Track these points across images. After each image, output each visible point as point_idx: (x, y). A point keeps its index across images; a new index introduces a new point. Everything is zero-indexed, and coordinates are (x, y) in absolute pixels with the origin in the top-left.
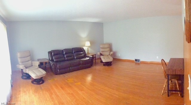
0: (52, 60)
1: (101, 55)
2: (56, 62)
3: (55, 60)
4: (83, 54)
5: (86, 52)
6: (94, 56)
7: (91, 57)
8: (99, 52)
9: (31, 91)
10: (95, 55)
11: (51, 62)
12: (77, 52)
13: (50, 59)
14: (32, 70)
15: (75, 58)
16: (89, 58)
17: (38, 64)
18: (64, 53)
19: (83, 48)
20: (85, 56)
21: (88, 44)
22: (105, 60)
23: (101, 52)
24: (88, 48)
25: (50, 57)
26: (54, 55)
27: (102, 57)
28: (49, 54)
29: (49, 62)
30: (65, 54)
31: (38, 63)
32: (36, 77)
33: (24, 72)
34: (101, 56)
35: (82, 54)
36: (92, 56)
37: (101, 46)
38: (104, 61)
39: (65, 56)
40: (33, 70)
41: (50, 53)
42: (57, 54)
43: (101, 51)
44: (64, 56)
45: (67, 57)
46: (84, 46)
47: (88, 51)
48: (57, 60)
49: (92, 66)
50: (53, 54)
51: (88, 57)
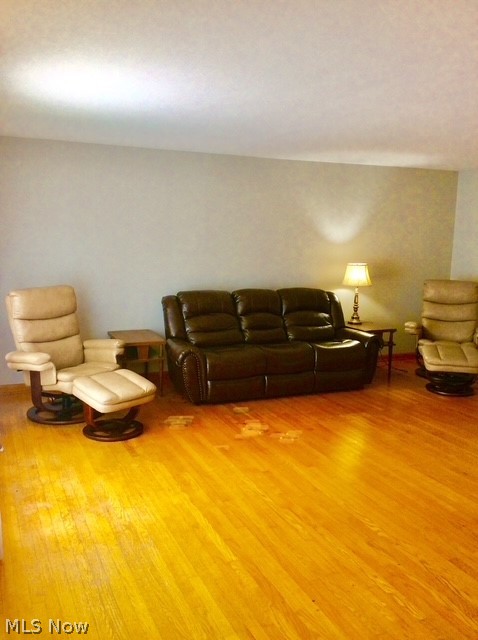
0: (182, 338)
1: (424, 334)
2: (199, 345)
3: (193, 339)
4: (330, 320)
5: (347, 314)
6: (386, 337)
7: (367, 338)
8: (417, 319)
9: (87, 465)
10: (392, 331)
11: (174, 346)
12: (300, 309)
13: (173, 334)
14: (89, 377)
15: (291, 337)
16: (356, 342)
17: (114, 353)
18: (240, 309)
19: (331, 295)
20: (340, 332)
21: (358, 274)
22: (436, 361)
23: (425, 323)
24: (356, 296)
25: (171, 324)
26: (192, 314)
27: (425, 347)
28: (165, 310)
29: (167, 347)
30: (244, 314)
31: (113, 348)
32: (110, 403)
33: (45, 389)
34: (421, 341)
35: (322, 322)
36: (370, 335)
37: (431, 293)
38: (431, 363)
39: (244, 324)
40: (94, 377)
41: (172, 303)
42: (205, 312)
43: (429, 318)
44: (240, 320)
45: (251, 328)
46: (340, 284)
47: (356, 309)
48: (203, 337)
49: (370, 382)
50: (185, 309)
51: (354, 337)
